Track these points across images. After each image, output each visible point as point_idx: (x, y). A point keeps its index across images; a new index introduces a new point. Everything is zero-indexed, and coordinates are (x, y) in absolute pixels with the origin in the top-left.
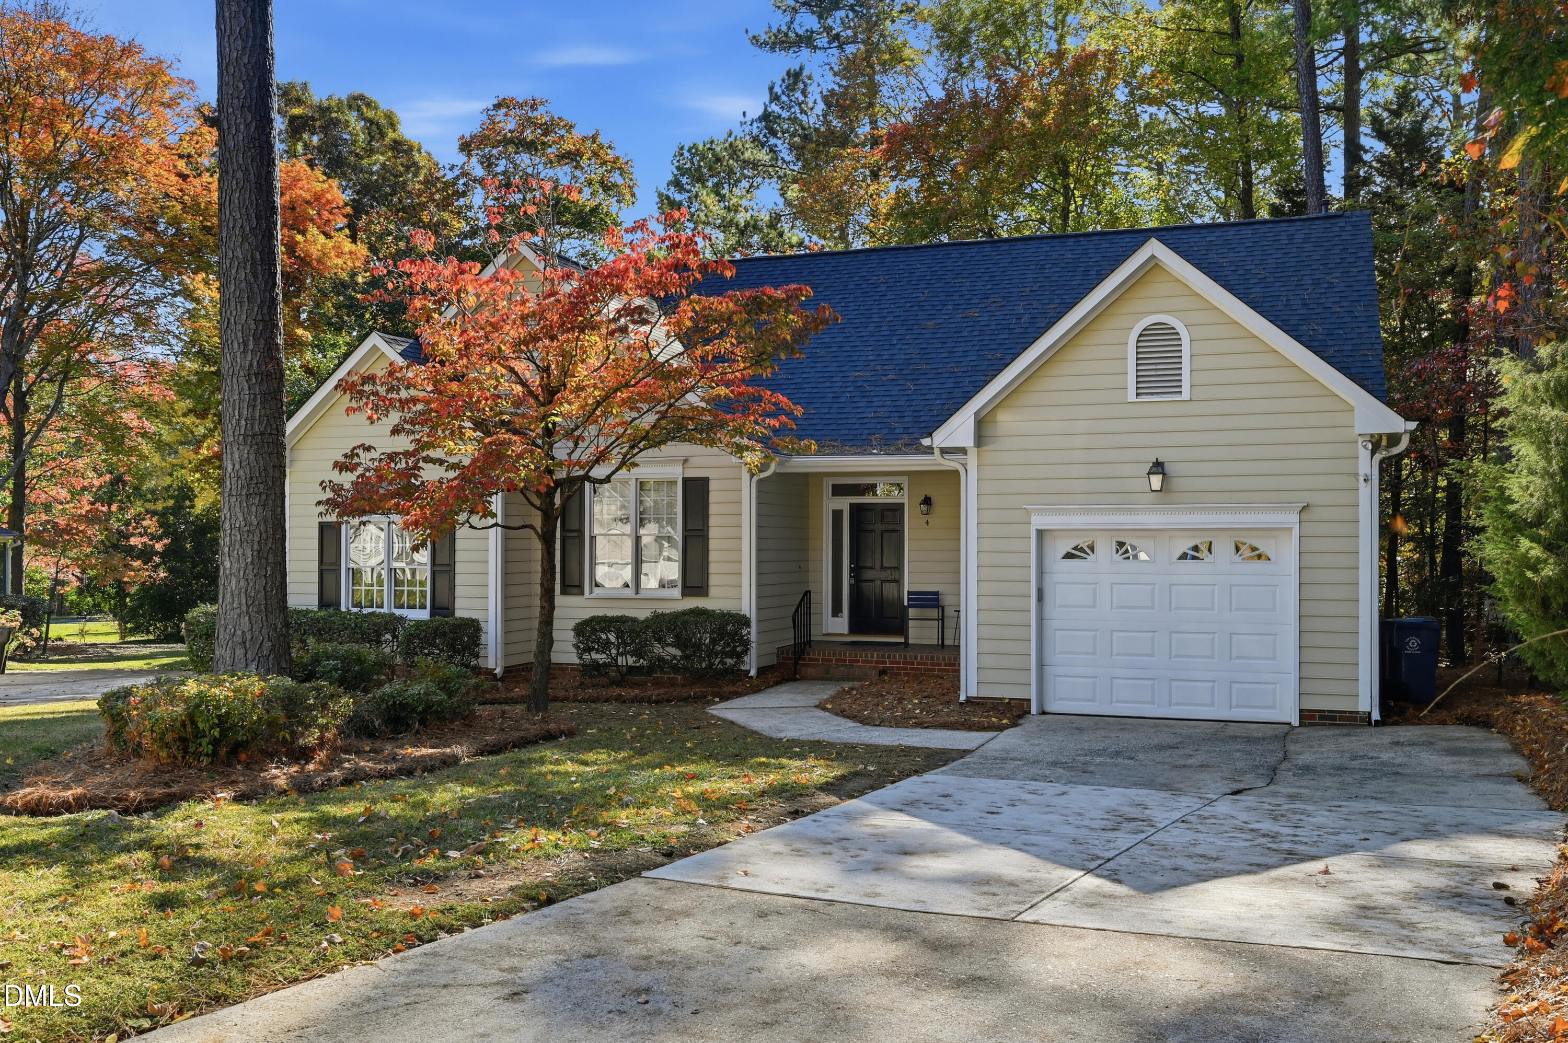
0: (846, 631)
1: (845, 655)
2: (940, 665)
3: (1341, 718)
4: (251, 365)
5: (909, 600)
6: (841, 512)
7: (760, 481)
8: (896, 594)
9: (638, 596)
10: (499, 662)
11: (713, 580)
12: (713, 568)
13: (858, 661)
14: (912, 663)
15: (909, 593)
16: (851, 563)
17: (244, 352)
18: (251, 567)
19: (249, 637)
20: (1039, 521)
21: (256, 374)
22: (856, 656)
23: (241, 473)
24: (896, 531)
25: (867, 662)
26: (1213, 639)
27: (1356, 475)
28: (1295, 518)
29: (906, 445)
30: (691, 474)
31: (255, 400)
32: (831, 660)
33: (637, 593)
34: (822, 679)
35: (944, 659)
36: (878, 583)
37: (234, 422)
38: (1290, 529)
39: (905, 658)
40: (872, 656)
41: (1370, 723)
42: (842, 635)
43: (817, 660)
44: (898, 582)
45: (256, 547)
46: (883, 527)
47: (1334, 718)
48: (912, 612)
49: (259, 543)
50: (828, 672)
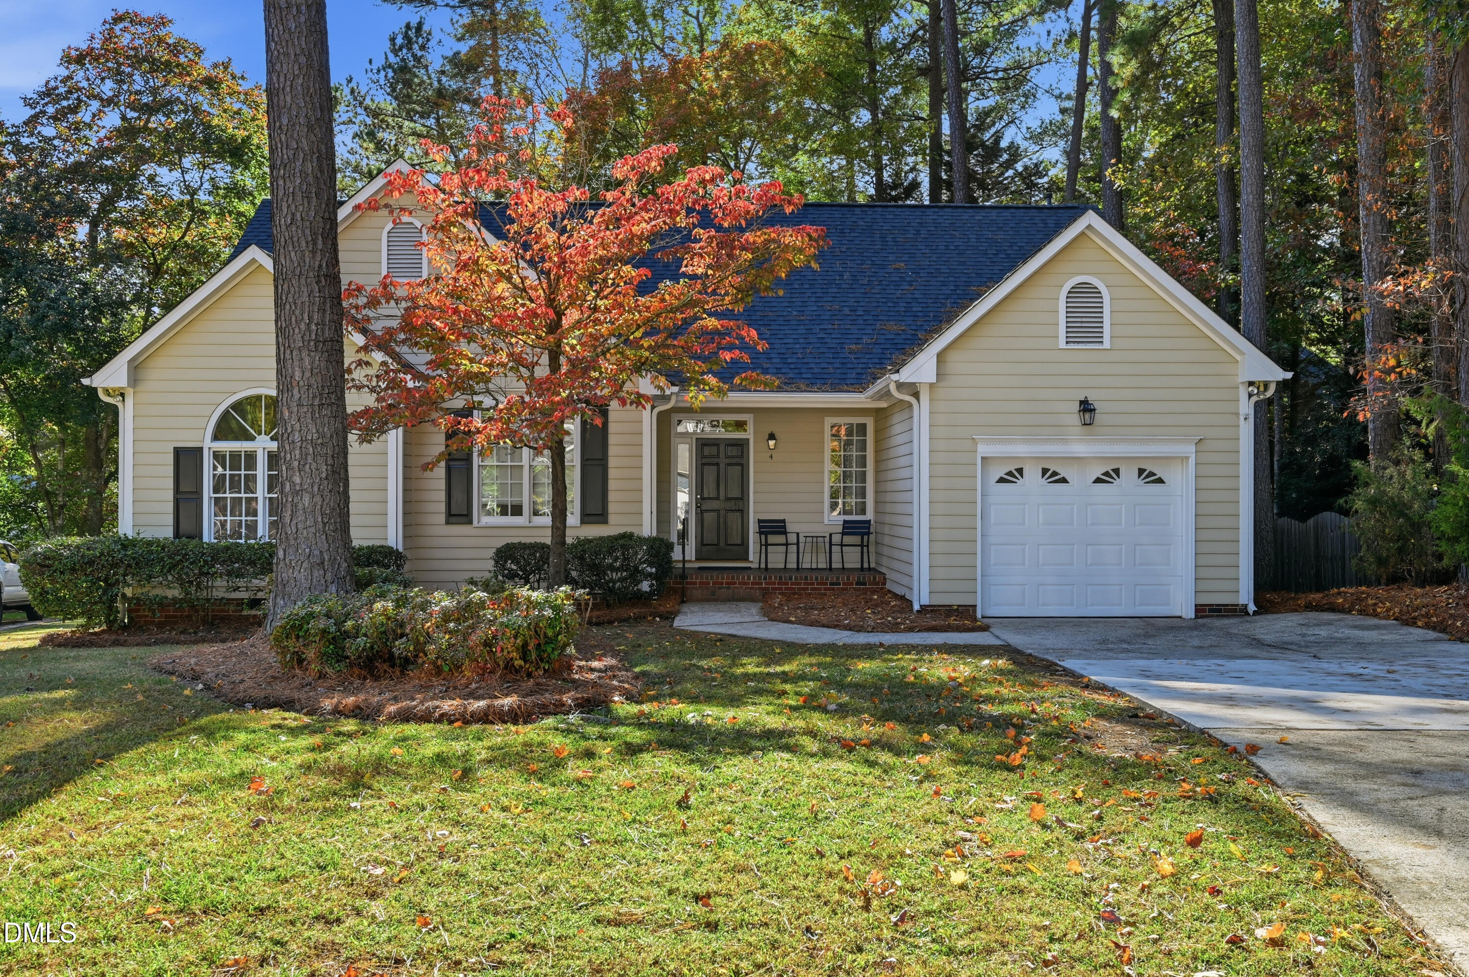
0: (693, 558)
2: (813, 584)
3: (1226, 611)
4: (320, 266)
5: (760, 527)
7: (658, 414)
8: (740, 523)
9: (531, 524)
11: (612, 508)
12: (612, 496)
14: (787, 584)
15: (760, 521)
16: (697, 494)
17: (313, 252)
18: (326, 482)
19: (327, 558)
20: (984, 450)
21: (326, 276)
22: (733, 578)
23: (313, 381)
24: (741, 464)
25: (745, 583)
26: (1121, 550)
27: (1237, 414)
28: (1193, 448)
31: (324, 303)
33: (530, 521)
35: (817, 579)
36: (723, 512)
37: (303, 326)
38: (1187, 458)
39: (781, 578)
40: (749, 578)
41: (1247, 614)
42: (690, 561)
43: (695, 583)
44: (745, 512)
45: (330, 462)
46: (727, 461)
47: (1219, 611)
49: (333, 456)
50: (713, 593)
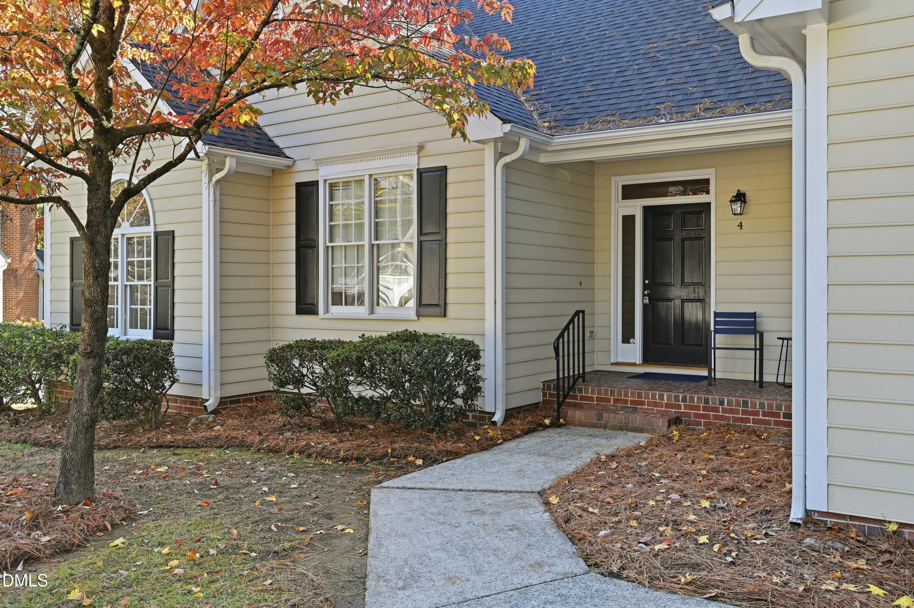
0: (638, 359)
1: (626, 395)
2: (756, 413)
5: (716, 323)
6: (633, 217)
7: (506, 166)
8: (700, 317)
9: (372, 316)
10: (212, 392)
11: (450, 296)
12: (451, 282)
13: (643, 403)
14: (716, 410)
15: (716, 315)
16: (645, 277)
24: (701, 238)
25: (656, 404)
29: (706, 109)
30: (427, 164)
32: (609, 400)
33: (372, 312)
34: (594, 426)
35: (762, 406)
36: (678, 302)
39: (707, 401)
40: (661, 397)
42: (634, 364)
43: (592, 399)
44: (703, 301)
46: (684, 235)
48: (720, 340)
50: (600, 417)
